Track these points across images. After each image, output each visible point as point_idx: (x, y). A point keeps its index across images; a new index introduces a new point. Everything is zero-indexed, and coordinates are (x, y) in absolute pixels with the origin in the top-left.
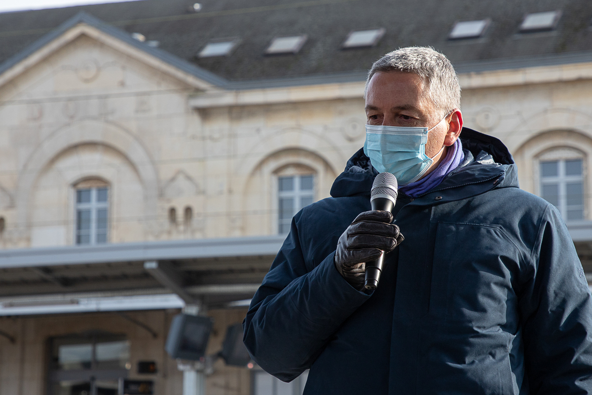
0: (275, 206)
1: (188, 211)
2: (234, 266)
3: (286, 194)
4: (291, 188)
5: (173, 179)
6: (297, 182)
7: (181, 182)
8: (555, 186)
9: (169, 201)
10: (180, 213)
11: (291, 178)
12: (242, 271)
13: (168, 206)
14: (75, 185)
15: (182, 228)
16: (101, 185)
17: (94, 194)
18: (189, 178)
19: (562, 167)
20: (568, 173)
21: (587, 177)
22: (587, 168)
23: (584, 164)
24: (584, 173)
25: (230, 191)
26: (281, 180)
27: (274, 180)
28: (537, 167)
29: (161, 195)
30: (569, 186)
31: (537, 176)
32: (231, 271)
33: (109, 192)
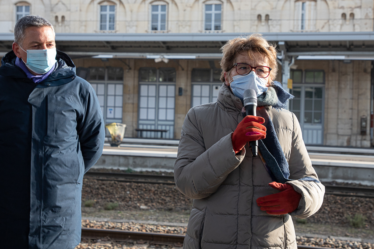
0: (99, 19)
1: (63, 17)
2: (79, 44)
3: (103, 13)
4: (106, 10)
5: (57, 4)
6: (108, 8)
7: (60, 5)
8: (211, 15)
9: (55, 13)
10: (60, 19)
11: (106, 6)
12: (82, 46)
13: (55, 15)
14: (16, 4)
15: (60, 24)
16: (27, 5)
17: (24, 8)
18: (63, 4)
19: (213, 7)
20: (216, 10)
21: (223, 12)
22: (223, 8)
23: (222, 7)
24: (222, 10)
25: (80, 10)
26: (101, 7)
27: (99, 7)
28: (204, 7)
29: (52, 10)
30: (216, 15)
31: (204, 10)
32: (77, 46)
33: (30, 8)
